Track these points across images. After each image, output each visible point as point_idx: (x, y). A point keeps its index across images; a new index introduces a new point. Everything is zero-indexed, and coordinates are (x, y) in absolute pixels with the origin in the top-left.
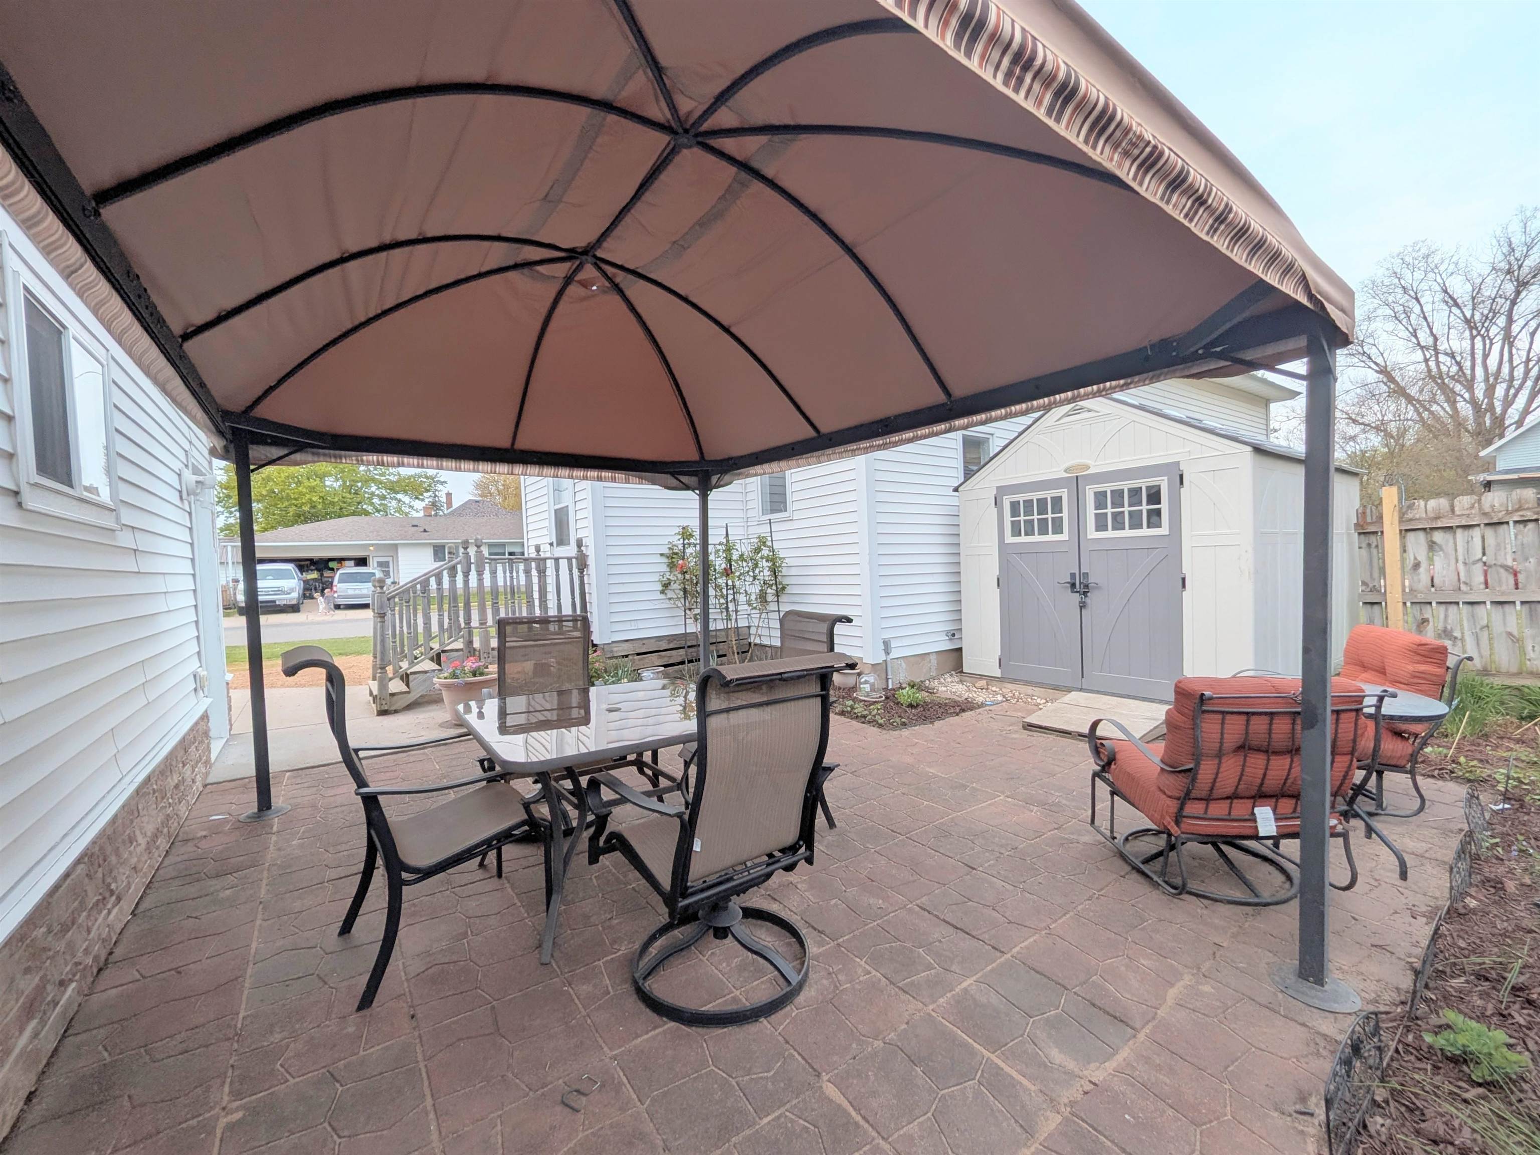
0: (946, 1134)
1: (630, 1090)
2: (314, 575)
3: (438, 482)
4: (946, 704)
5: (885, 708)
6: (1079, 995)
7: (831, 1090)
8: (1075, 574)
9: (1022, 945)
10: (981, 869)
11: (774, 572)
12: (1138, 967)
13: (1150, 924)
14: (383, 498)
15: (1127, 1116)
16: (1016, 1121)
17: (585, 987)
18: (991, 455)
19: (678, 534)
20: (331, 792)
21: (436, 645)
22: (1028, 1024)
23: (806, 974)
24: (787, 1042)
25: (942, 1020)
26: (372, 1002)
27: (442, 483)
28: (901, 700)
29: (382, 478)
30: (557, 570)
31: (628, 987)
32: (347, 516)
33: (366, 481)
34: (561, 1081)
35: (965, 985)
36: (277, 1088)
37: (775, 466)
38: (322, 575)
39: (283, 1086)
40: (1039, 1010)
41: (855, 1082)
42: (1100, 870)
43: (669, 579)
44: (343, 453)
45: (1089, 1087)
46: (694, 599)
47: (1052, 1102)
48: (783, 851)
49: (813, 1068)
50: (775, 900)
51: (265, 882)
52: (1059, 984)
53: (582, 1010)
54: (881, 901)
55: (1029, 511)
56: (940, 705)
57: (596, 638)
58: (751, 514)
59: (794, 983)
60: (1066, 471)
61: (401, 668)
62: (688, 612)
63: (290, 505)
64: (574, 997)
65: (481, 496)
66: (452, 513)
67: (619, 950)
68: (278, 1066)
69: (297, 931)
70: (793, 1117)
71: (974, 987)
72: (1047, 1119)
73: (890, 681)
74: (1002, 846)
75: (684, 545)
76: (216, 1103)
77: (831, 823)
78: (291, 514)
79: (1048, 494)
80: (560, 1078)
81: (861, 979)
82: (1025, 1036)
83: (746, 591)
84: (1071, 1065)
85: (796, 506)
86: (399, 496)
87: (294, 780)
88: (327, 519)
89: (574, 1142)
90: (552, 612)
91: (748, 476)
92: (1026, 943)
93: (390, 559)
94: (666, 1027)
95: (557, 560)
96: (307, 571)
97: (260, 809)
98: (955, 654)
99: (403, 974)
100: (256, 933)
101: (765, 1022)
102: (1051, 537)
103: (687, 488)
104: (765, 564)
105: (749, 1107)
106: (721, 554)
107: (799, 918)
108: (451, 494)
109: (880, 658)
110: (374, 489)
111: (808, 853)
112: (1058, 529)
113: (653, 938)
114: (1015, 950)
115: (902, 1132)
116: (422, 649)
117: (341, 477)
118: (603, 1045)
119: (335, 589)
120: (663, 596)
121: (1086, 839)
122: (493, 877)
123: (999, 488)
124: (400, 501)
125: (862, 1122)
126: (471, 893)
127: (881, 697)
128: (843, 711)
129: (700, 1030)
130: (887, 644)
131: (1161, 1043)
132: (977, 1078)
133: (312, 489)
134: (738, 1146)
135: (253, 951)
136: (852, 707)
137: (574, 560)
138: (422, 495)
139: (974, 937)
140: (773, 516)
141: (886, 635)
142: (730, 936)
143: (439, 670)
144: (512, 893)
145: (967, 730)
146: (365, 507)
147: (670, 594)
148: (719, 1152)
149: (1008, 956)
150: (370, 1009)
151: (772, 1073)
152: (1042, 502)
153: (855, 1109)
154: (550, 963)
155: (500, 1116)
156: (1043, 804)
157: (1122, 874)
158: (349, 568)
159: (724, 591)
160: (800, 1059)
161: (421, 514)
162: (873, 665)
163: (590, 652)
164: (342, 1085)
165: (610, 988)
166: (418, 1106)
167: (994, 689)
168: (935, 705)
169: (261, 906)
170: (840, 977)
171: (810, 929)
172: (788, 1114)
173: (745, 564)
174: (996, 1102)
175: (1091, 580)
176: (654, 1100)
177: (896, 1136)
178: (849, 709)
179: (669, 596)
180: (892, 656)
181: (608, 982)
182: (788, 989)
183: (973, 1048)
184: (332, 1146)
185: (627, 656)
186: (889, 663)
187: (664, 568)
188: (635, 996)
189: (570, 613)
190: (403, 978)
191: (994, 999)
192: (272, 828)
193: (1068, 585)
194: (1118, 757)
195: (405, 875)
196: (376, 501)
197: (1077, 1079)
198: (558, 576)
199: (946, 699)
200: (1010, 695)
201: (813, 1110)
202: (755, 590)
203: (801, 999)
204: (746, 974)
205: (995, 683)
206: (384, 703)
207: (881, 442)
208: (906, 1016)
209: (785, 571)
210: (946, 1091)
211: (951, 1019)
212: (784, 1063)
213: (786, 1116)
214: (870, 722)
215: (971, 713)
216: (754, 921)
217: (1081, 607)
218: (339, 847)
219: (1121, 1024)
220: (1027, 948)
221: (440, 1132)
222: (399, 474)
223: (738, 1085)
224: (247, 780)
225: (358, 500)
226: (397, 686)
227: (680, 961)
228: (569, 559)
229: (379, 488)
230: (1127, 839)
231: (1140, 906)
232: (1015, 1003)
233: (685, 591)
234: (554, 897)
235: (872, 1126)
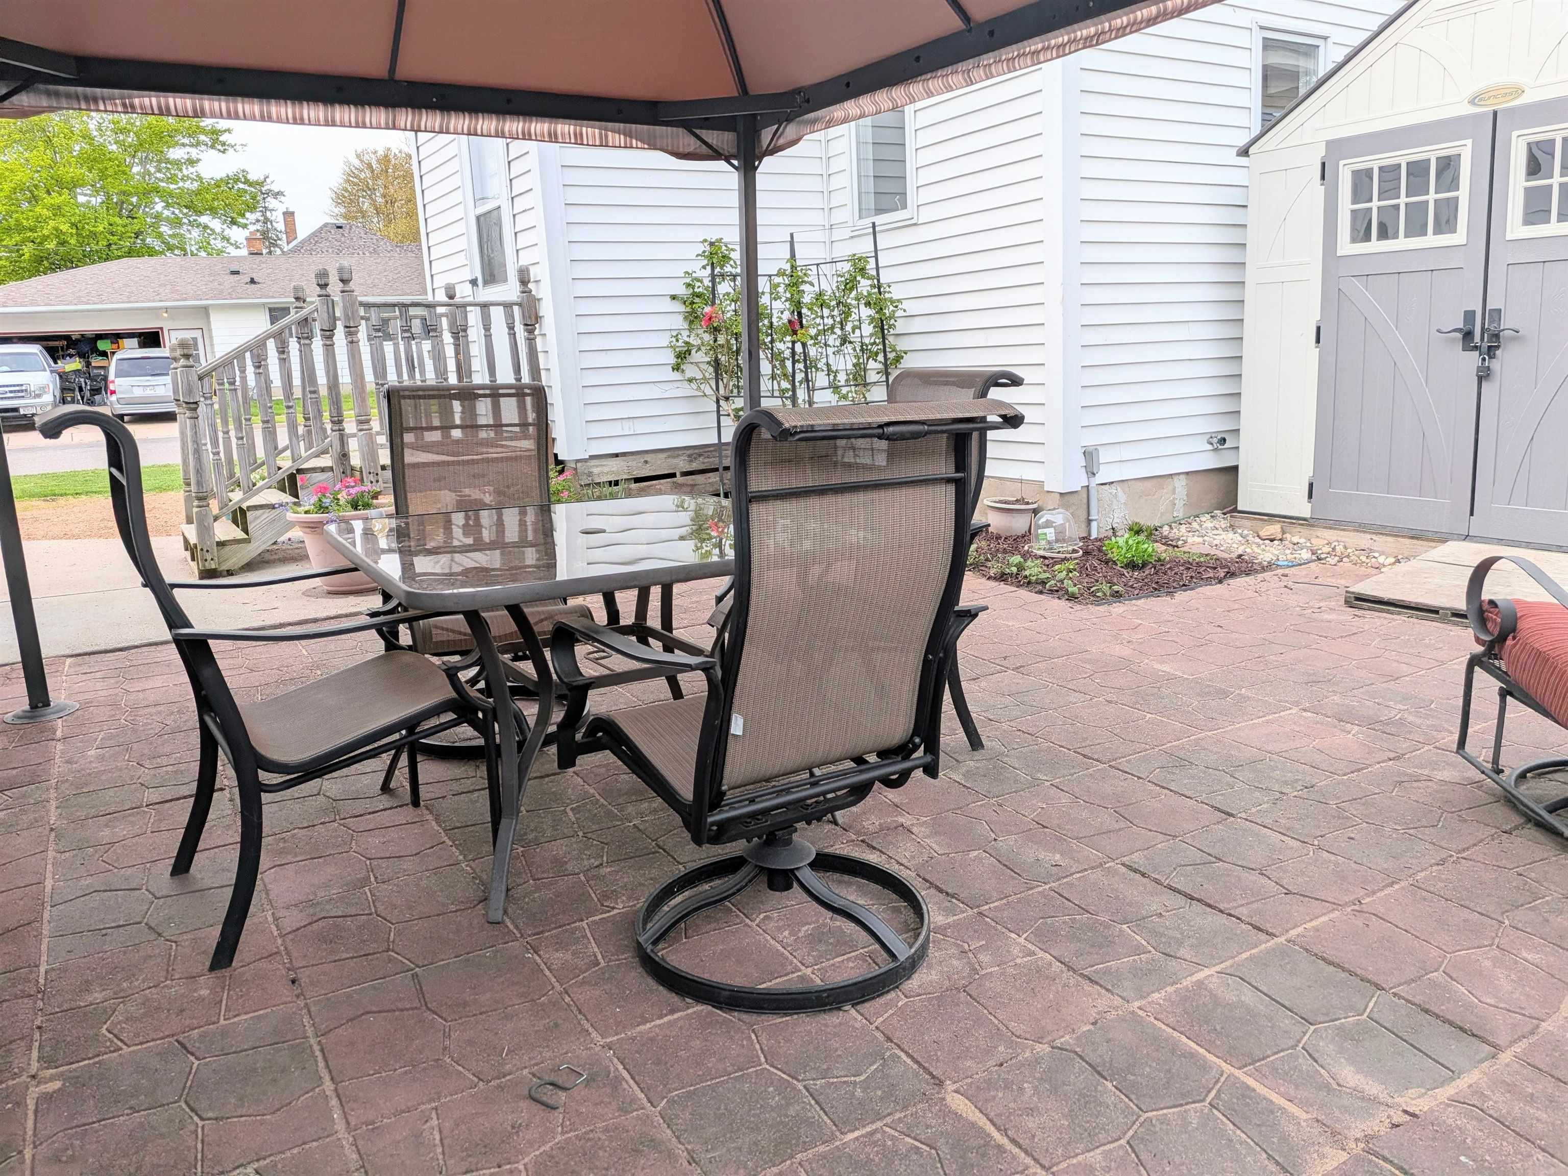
0: (1148, 1167)
1: (635, 1088)
2: (73, 365)
3: (268, 193)
4: (1199, 565)
5: (1082, 569)
6: (1400, 997)
7: (959, 1103)
8: (1473, 312)
9: (1308, 925)
10: (1243, 815)
11: (882, 326)
12: (1516, 963)
13: (1547, 902)
14: (176, 223)
15: (1462, 1158)
16: (1270, 1157)
17: (559, 955)
18: (1321, 73)
19: (703, 254)
20: (138, 686)
21: (286, 463)
22: (1305, 1033)
23: (924, 948)
24: (889, 1039)
25: (1156, 1022)
26: (231, 961)
27: (277, 194)
28: (1114, 555)
29: (172, 187)
30: (487, 328)
31: (628, 956)
32: (119, 257)
33: (146, 193)
34: (525, 1072)
35: (1200, 976)
36: (105, 1057)
37: (883, 98)
38: (88, 364)
39: (115, 1054)
40: (1327, 1014)
41: (1000, 1095)
42: (1466, 821)
43: (687, 343)
44: (98, 91)
45: (1399, 1118)
46: (734, 381)
47: (1335, 1136)
48: (883, 754)
49: (931, 1074)
50: (874, 848)
51: (53, 804)
52: (1369, 981)
53: (557, 985)
54: (1058, 857)
55: (1389, 189)
56: (1188, 565)
57: (562, 450)
58: (838, 216)
59: (902, 958)
60: (1472, 102)
61: (231, 501)
62: (722, 403)
63: (23, 242)
64: (543, 966)
65: (345, 217)
66: (296, 250)
67: (613, 908)
68: (104, 1031)
69: (111, 867)
70: (896, 1134)
71: (1214, 980)
72: (1323, 1156)
73: (1094, 525)
74: (1286, 783)
75: (713, 277)
76: (22, 1070)
77: (975, 741)
78: (27, 256)
79: (1431, 153)
80: (526, 1068)
81: (1018, 961)
82: (1299, 1048)
83: (828, 365)
84: (1373, 1088)
85: (926, 195)
86: (204, 219)
87: (77, 669)
88: (86, 264)
89: (550, 1144)
90: (480, 377)
91: (830, 124)
92: (1314, 923)
93: (197, 334)
94: (690, 1011)
95: (485, 307)
96: (64, 357)
97: (33, 706)
98: (1223, 478)
99: (273, 927)
100: (49, 867)
101: (853, 1012)
102: (1431, 240)
103: (716, 155)
104: (866, 312)
105: (825, 1118)
106: (781, 289)
107: (914, 874)
108: (293, 213)
109: (1078, 481)
110: (159, 207)
111: (929, 758)
112: (1446, 223)
113: (667, 892)
114: (1293, 933)
115: (1075, 1161)
116: (264, 471)
117: (102, 188)
118: (591, 1030)
119: (112, 387)
120: (677, 376)
121: (1446, 774)
122: (407, 805)
123: (1330, 144)
124: (206, 227)
125: (1009, 1146)
126: (371, 826)
127: (1074, 551)
128: (1003, 574)
129: (744, 1016)
130: (1090, 456)
131: (1541, 1066)
132: (1208, 1100)
133: (57, 210)
134: (806, 1164)
135: (48, 889)
136: (1020, 568)
137: (516, 309)
138: (243, 216)
139: (1221, 911)
140: (880, 220)
141: (1090, 439)
142: (795, 885)
143: (295, 504)
144: (437, 828)
145: (1237, 606)
146: (149, 240)
147: (691, 371)
148: (775, 1170)
149: (1282, 940)
150: (229, 969)
151: (862, 1078)
152: (1418, 170)
153: (999, 1129)
154: (503, 922)
155: (436, 1109)
156: (1371, 723)
157: (1508, 827)
158: (130, 349)
159: (789, 364)
160: (909, 1061)
161: (244, 252)
162: (1061, 494)
163: (552, 474)
164: (197, 1059)
165: (599, 957)
166: (313, 1089)
167: (1295, 539)
168: (1178, 564)
169: (53, 834)
170: (981, 957)
171: (933, 891)
172: (887, 1129)
173: (826, 312)
174: (1238, 1132)
175: (1507, 322)
176: (671, 1102)
177: (1064, 1165)
178: (1014, 569)
179: (689, 374)
180: (1099, 479)
181: (596, 950)
182: (892, 965)
183: (1205, 1061)
184: (192, 1128)
185: (617, 483)
186: (1093, 492)
187: (679, 323)
188: (641, 970)
189: (511, 380)
190: (276, 933)
191: (1249, 997)
192: (54, 733)
193: (1459, 335)
194: (1521, 625)
195: (264, 777)
196: (165, 229)
197: (1382, 1108)
198: (488, 337)
199: (1201, 555)
200: (1327, 549)
201: (928, 1127)
202: (844, 363)
203: (914, 983)
204: (822, 947)
205: (1299, 529)
206: (209, 557)
207: (1092, 30)
208: (1093, 1013)
209: (901, 326)
210: (1155, 1113)
211: (1171, 1020)
212: (883, 1065)
213: (885, 1132)
214: (1051, 591)
215: (1247, 579)
216: (837, 876)
217: (1480, 379)
218: (159, 760)
219: (1473, 1039)
220: (1316, 929)
221: (348, 1123)
222: (199, 178)
223: (807, 1090)
224: (8, 668)
225: (136, 228)
226: (225, 530)
227: (713, 925)
228: (508, 306)
229: (168, 206)
230: (1522, 776)
231: (1533, 875)
232: (1287, 1003)
233: (717, 364)
234: (504, 822)
235: (1027, 1153)
